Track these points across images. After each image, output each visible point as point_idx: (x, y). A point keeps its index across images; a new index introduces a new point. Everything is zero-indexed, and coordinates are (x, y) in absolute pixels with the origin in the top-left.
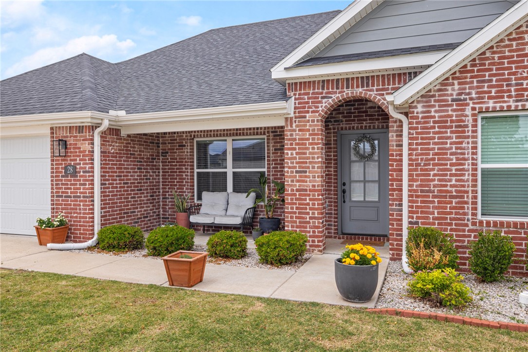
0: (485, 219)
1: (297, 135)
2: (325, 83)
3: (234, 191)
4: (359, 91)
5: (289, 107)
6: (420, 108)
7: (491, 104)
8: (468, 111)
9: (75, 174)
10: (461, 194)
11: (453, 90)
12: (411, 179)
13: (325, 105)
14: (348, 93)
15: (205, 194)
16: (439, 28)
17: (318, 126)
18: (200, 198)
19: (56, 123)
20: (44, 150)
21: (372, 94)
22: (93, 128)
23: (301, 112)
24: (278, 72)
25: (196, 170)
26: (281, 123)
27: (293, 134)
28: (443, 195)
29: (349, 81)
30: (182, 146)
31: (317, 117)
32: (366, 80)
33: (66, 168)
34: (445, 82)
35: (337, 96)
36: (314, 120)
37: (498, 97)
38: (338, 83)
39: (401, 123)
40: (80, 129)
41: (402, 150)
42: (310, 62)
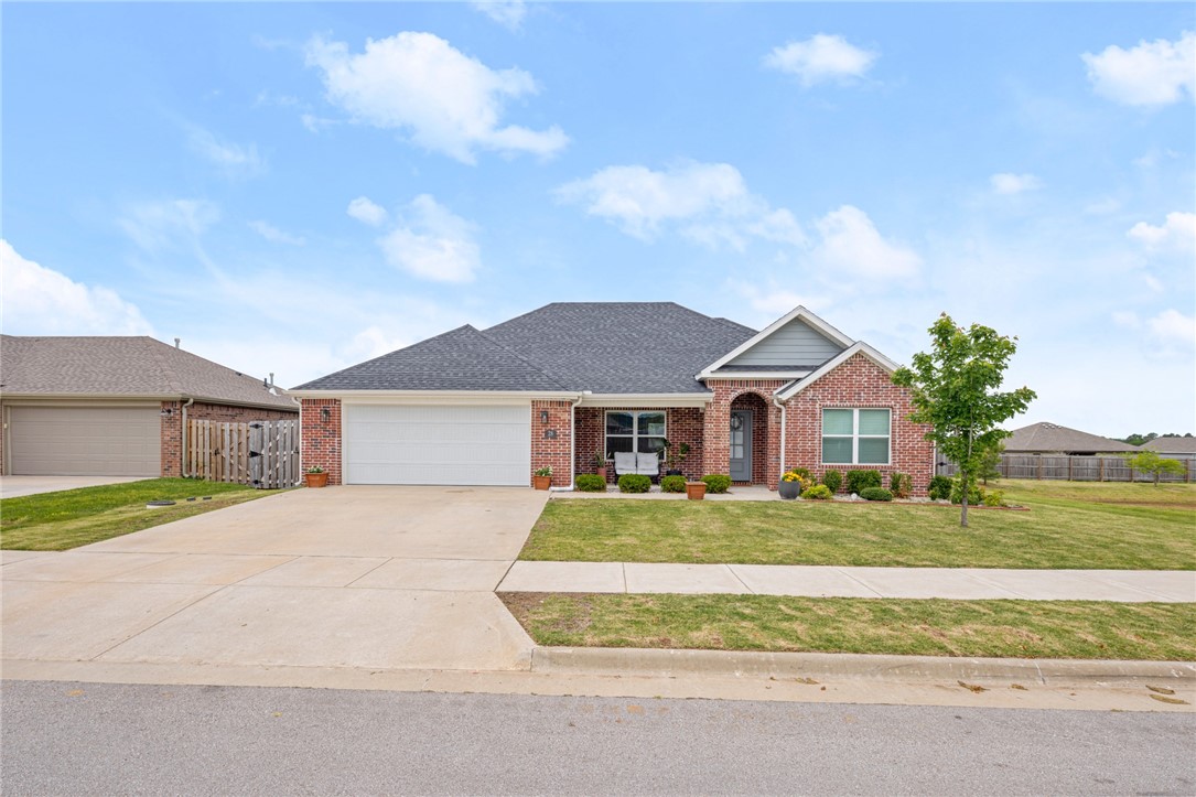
0: (825, 464)
1: (714, 414)
2: (733, 382)
3: (639, 451)
4: (754, 389)
5: (709, 396)
6: (793, 402)
7: (828, 403)
8: (817, 406)
9: (555, 436)
10: (813, 451)
11: (810, 394)
12: (787, 442)
13: (733, 396)
14: (747, 389)
15: (617, 454)
16: (798, 356)
17: (728, 410)
18: (612, 457)
19: (538, 398)
20: (527, 418)
21: (762, 391)
22: (570, 403)
23: (717, 401)
24: (706, 373)
25: (606, 436)
26: (702, 405)
27: (711, 414)
28: (804, 452)
29: (748, 382)
30: (594, 416)
31: (728, 403)
32: (758, 382)
33: (546, 433)
34: (806, 389)
35: (740, 391)
36: (725, 405)
37: (832, 400)
38: (741, 382)
39: (780, 411)
40: (561, 403)
41: (781, 425)
42: (724, 368)
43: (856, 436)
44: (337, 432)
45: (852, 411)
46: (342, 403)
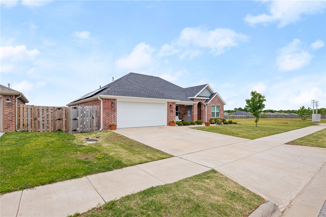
0: (212, 117)
5: (194, 103)
6: (208, 104)
8: (211, 105)
10: (211, 115)
12: (207, 113)
13: (198, 103)
17: (197, 106)
20: (166, 107)
21: (201, 102)
27: (194, 107)
32: (201, 100)
33: (171, 111)
37: (213, 104)
38: (199, 100)
39: (205, 106)
40: (174, 103)
41: (206, 110)
42: (198, 96)
43: (215, 112)
44: (115, 111)
45: (215, 107)
46: (117, 100)
